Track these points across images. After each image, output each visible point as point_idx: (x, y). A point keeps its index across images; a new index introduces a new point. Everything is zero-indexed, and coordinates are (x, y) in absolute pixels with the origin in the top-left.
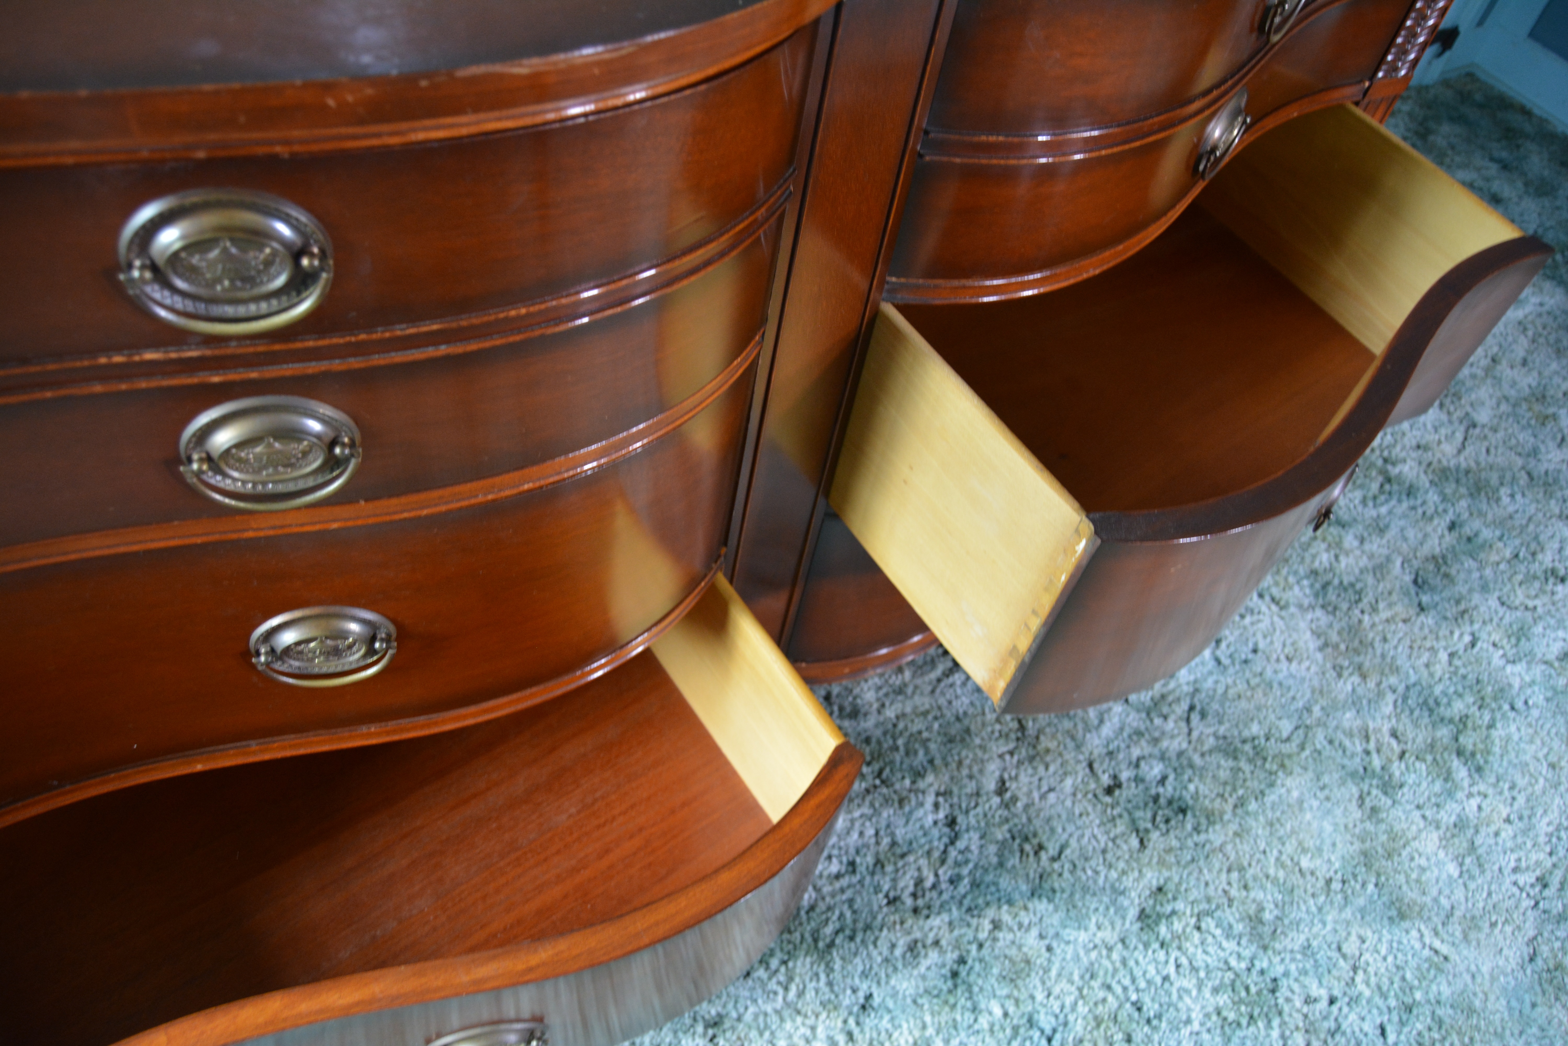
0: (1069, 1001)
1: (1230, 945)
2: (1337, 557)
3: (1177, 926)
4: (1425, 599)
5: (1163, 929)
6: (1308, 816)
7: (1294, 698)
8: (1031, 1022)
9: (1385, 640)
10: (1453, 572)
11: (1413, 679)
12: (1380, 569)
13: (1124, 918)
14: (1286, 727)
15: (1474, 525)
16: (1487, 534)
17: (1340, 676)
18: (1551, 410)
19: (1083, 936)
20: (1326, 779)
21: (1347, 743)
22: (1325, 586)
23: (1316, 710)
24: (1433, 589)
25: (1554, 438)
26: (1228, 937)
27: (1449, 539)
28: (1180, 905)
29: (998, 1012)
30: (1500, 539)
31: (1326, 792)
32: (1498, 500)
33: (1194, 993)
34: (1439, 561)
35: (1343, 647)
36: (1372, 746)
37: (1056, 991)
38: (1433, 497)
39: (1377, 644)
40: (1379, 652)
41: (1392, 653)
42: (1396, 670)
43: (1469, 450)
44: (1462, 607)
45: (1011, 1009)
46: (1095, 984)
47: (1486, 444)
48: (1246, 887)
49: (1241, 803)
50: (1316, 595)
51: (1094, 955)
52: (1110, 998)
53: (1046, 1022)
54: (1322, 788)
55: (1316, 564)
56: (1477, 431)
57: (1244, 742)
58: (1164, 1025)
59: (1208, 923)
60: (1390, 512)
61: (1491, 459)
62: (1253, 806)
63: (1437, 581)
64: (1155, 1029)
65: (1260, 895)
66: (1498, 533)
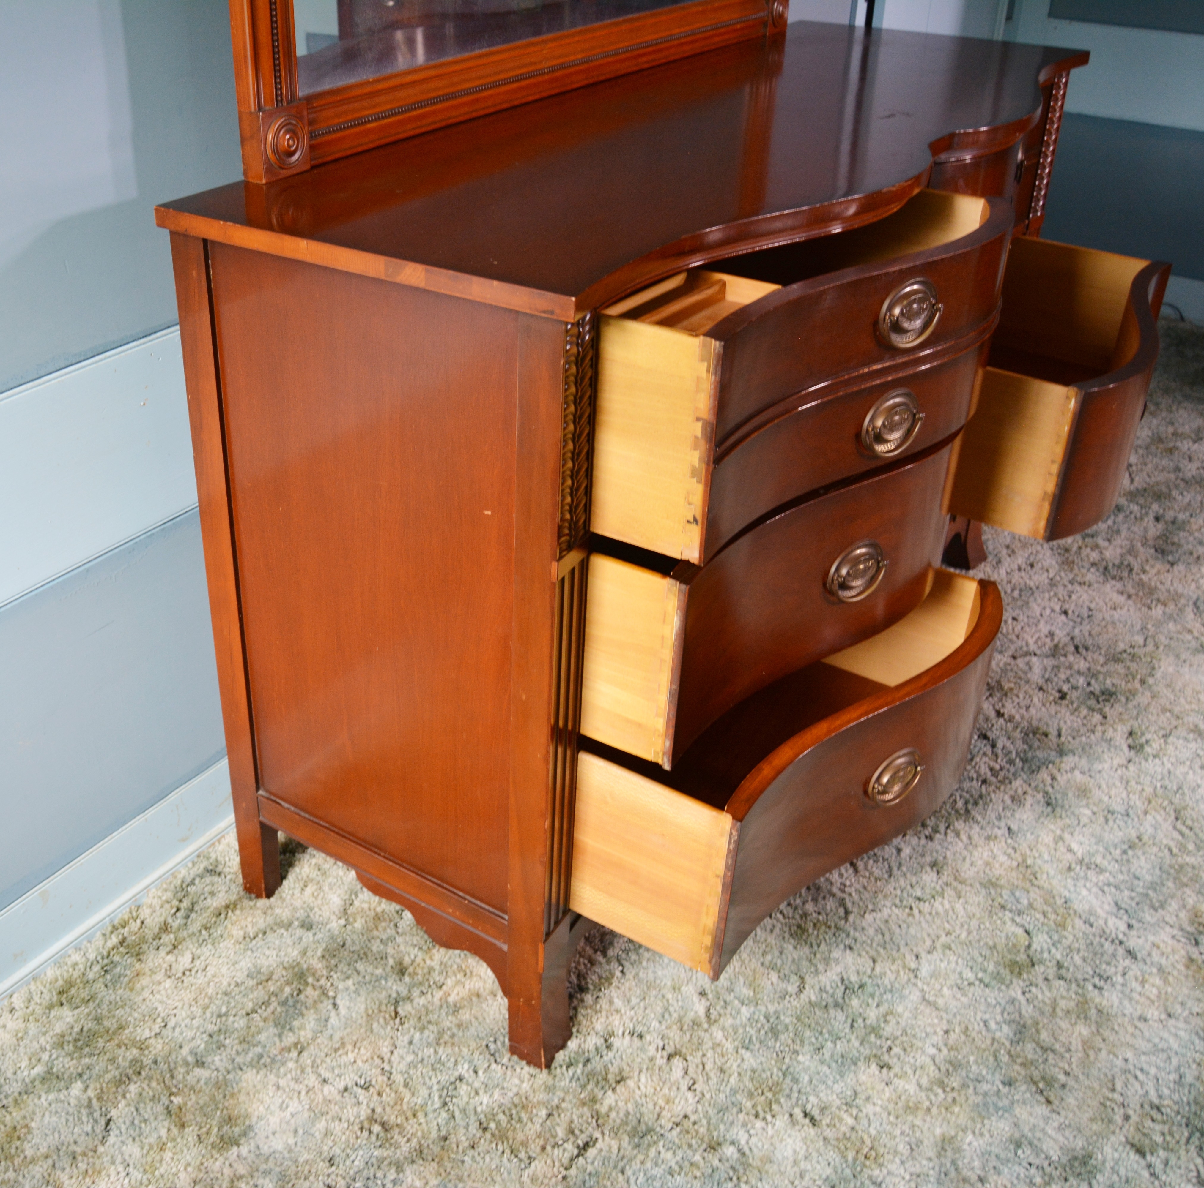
0: (1124, 795)
1: (1193, 745)
2: (1101, 552)
3: (1156, 745)
4: (1170, 558)
5: (1147, 749)
6: (1187, 677)
7: (1132, 626)
8: (1111, 812)
9: (1161, 583)
10: (1176, 540)
11: (1195, 597)
12: (1132, 551)
13: (1122, 750)
14: (1139, 639)
15: (1170, 515)
16: (1181, 516)
17: (1150, 608)
18: (1171, 445)
19: (1106, 766)
20: (1183, 657)
21: (1180, 636)
22: (1106, 568)
23: (1149, 626)
24: (1171, 552)
25: (1184, 458)
26: (1188, 741)
27: (1160, 526)
28: (1148, 736)
29: (1088, 812)
30: (1191, 516)
31: (1188, 663)
32: (1174, 499)
33: (1191, 772)
34: (1164, 537)
35: (1141, 594)
36: (1196, 634)
37: (1113, 793)
38: (1135, 508)
39: (1159, 586)
40: (1164, 590)
41: (1172, 589)
42: (1180, 596)
43: (1137, 479)
44: (1195, 555)
45: (1095, 809)
46: (1133, 783)
47: (1145, 473)
48: (1178, 718)
49: (1143, 682)
50: (1104, 574)
51: (1119, 772)
52: (1146, 788)
53: (1119, 808)
54: (1185, 661)
55: (1092, 560)
56: (1134, 468)
57: (1121, 653)
58: (1186, 791)
59: (1171, 739)
60: (1114, 523)
61: (1153, 479)
62: (1151, 681)
63: (1170, 548)
64: (1183, 794)
65: (1191, 719)
66: (1188, 514)
